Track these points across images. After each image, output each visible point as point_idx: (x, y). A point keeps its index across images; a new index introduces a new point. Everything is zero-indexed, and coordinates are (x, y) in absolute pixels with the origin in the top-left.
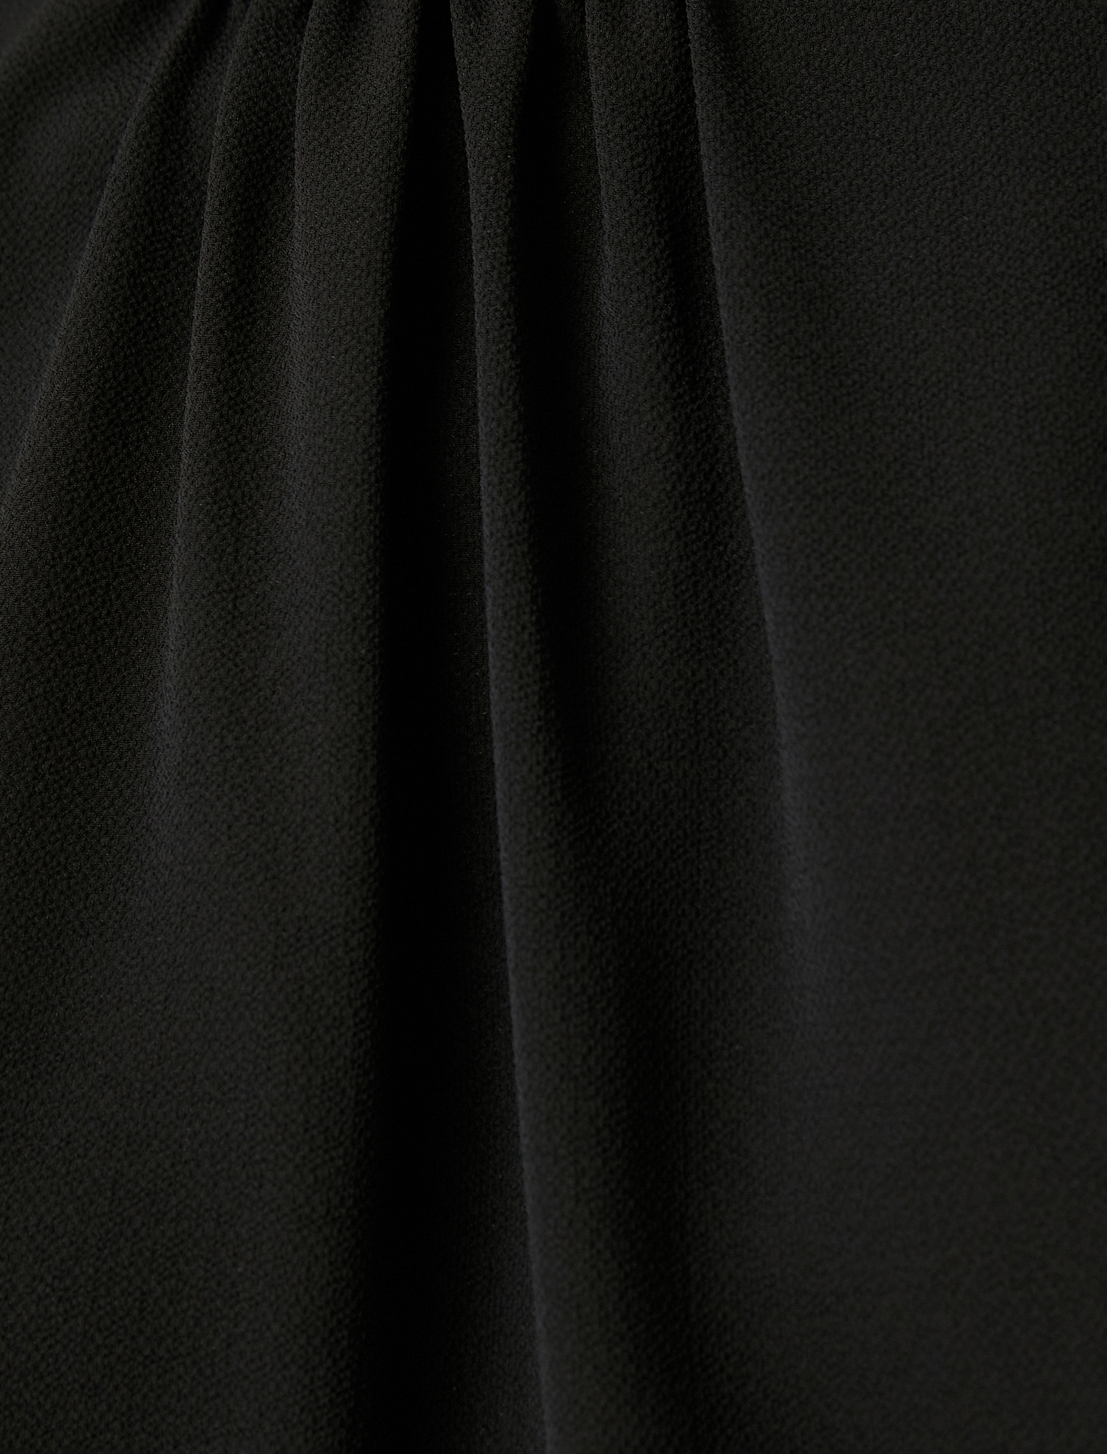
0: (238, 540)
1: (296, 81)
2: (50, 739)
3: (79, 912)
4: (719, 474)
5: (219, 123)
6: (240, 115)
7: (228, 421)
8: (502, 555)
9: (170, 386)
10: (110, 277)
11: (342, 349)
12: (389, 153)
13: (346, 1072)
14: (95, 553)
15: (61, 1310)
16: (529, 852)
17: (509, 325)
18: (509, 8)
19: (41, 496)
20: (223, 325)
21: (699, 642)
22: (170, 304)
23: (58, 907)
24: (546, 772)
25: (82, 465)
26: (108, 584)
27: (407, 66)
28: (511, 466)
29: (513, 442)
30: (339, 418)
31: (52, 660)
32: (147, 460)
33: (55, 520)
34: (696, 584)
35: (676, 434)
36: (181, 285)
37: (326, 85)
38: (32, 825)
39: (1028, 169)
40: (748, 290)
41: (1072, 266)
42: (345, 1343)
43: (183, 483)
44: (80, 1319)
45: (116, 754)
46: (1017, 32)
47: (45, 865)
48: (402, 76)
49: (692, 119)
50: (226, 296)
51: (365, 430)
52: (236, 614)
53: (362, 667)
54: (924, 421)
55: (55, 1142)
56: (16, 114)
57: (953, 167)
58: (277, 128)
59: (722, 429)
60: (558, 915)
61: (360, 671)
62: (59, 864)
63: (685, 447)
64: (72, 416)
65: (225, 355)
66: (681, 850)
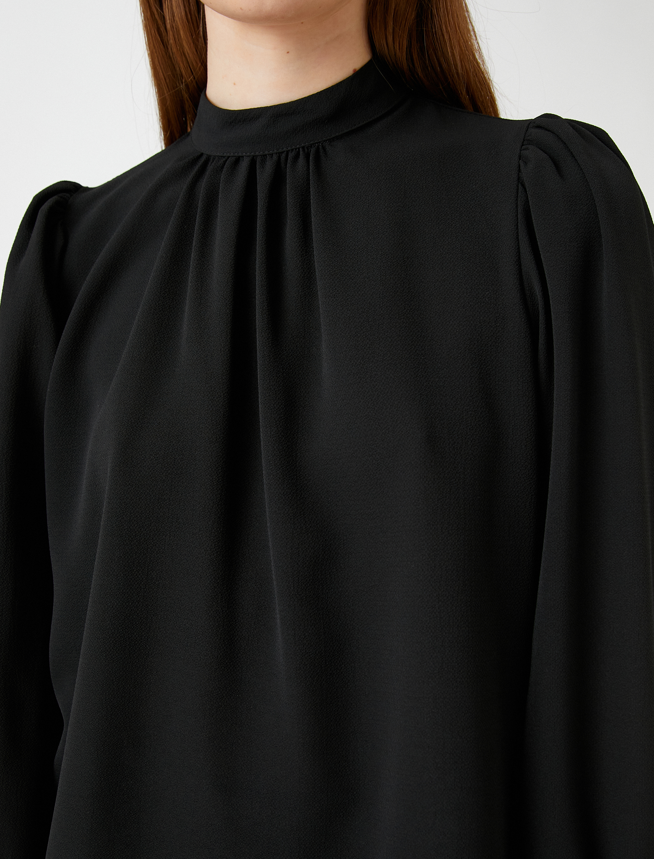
0: (202, 287)
1: (220, 183)
2: (158, 333)
3: (164, 372)
4: (311, 273)
5: (202, 192)
6: (206, 190)
7: (201, 260)
8: (260, 289)
9: (189, 253)
10: (176, 227)
11: (226, 242)
12: (240, 198)
13: (221, 408)
14: (170, 291)
15: (156, 462)
16: (263, 357)
17: (264, 237)
18: (270, 166)
19: (158, 277)
20: (201, 238)
21: (306, 311)
22: (190, 234)
23: (159, 371)
24: (268, 339)
25: (168, 270)
26: (173, 298)
27: (246, 179)
28: (263, 269)
29: (264, 263)
30: (225, 258)
31: (159, 315)
32: (183, 270)
33: (161, 282)
34: (305, 298)
35: (302, 263)
36: (192, 230)
37: (227, 183)
38: (154, 352)
39: (386, 201)
40: (319, 229)
41: (394, 223)
42: (220, 470)
43: (190, 274)
44: (160, 464)
45: (174, 336)
46: (385, 170)
47: (157, 361)
48: (244, 181)
49: (310, 192)
50: (202, 231)
51: (231, 261)
52: (201, 303)
53: (228, 315)
54: (358, 257)
55: (156, 424)
56: (157, 192)
57: (368, 201)
58: (215, 193)
59: (312, 262)
60: (269, 372)
61: (227, 316)
62: (160, 361)
63: (304, 266)
64: (166, 259)
65: (201, 245)
66: (300, 359)
